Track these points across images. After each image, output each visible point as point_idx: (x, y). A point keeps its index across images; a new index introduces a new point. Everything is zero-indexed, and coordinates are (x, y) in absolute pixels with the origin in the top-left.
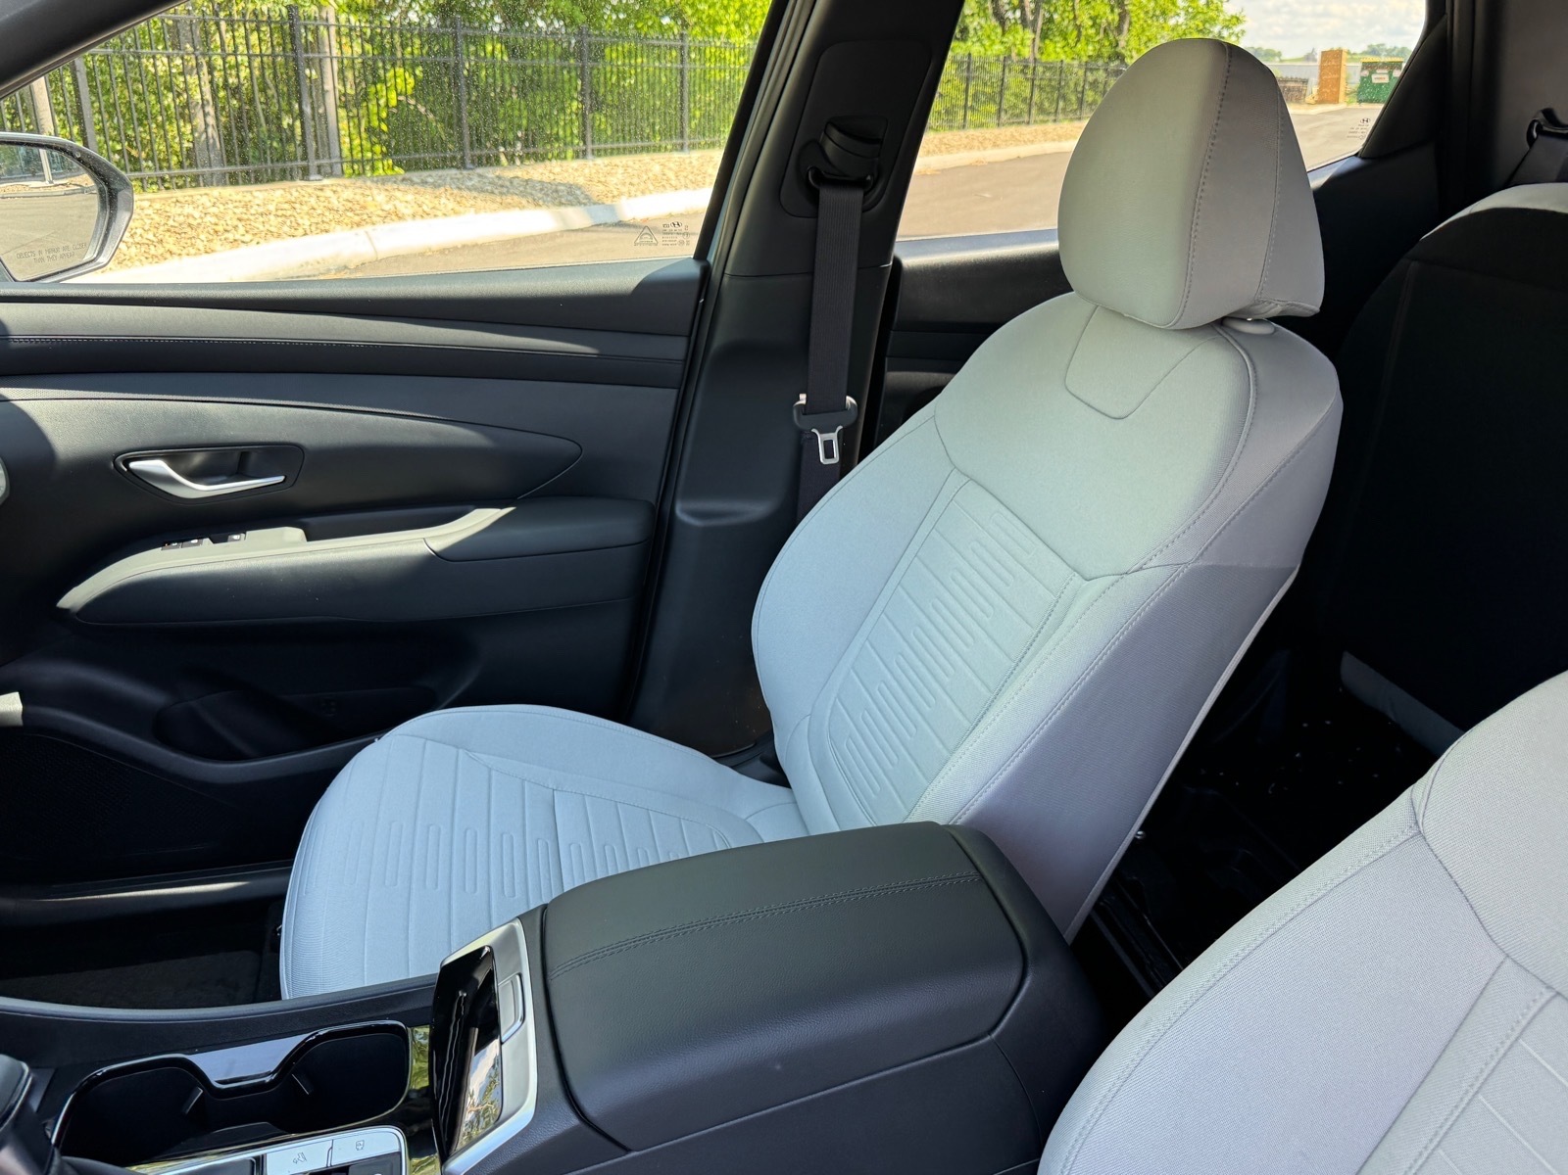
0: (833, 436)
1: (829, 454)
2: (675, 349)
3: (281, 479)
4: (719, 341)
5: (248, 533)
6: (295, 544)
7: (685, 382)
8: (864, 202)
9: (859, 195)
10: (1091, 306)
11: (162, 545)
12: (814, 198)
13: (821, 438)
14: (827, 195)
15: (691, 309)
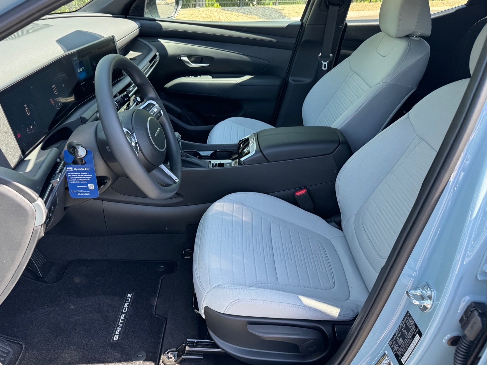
0: (326, 63)
1: (325, 67)
2: (293, 41)
3: (208, 65)
4: (303, 39)
5: (201, 76)
6: (210, 79)
7: (295, 50)
8: (339, 9)
9: (337, 8)
10: (385, 34)
11: (185, 76)
12: (328, 7)
13: (323, 63)
14: (330, 7)
15: (298, 32)
